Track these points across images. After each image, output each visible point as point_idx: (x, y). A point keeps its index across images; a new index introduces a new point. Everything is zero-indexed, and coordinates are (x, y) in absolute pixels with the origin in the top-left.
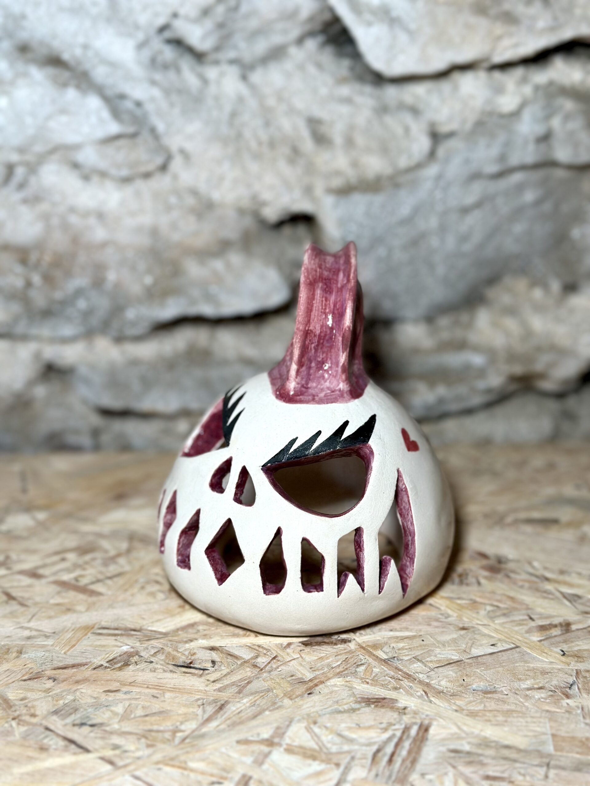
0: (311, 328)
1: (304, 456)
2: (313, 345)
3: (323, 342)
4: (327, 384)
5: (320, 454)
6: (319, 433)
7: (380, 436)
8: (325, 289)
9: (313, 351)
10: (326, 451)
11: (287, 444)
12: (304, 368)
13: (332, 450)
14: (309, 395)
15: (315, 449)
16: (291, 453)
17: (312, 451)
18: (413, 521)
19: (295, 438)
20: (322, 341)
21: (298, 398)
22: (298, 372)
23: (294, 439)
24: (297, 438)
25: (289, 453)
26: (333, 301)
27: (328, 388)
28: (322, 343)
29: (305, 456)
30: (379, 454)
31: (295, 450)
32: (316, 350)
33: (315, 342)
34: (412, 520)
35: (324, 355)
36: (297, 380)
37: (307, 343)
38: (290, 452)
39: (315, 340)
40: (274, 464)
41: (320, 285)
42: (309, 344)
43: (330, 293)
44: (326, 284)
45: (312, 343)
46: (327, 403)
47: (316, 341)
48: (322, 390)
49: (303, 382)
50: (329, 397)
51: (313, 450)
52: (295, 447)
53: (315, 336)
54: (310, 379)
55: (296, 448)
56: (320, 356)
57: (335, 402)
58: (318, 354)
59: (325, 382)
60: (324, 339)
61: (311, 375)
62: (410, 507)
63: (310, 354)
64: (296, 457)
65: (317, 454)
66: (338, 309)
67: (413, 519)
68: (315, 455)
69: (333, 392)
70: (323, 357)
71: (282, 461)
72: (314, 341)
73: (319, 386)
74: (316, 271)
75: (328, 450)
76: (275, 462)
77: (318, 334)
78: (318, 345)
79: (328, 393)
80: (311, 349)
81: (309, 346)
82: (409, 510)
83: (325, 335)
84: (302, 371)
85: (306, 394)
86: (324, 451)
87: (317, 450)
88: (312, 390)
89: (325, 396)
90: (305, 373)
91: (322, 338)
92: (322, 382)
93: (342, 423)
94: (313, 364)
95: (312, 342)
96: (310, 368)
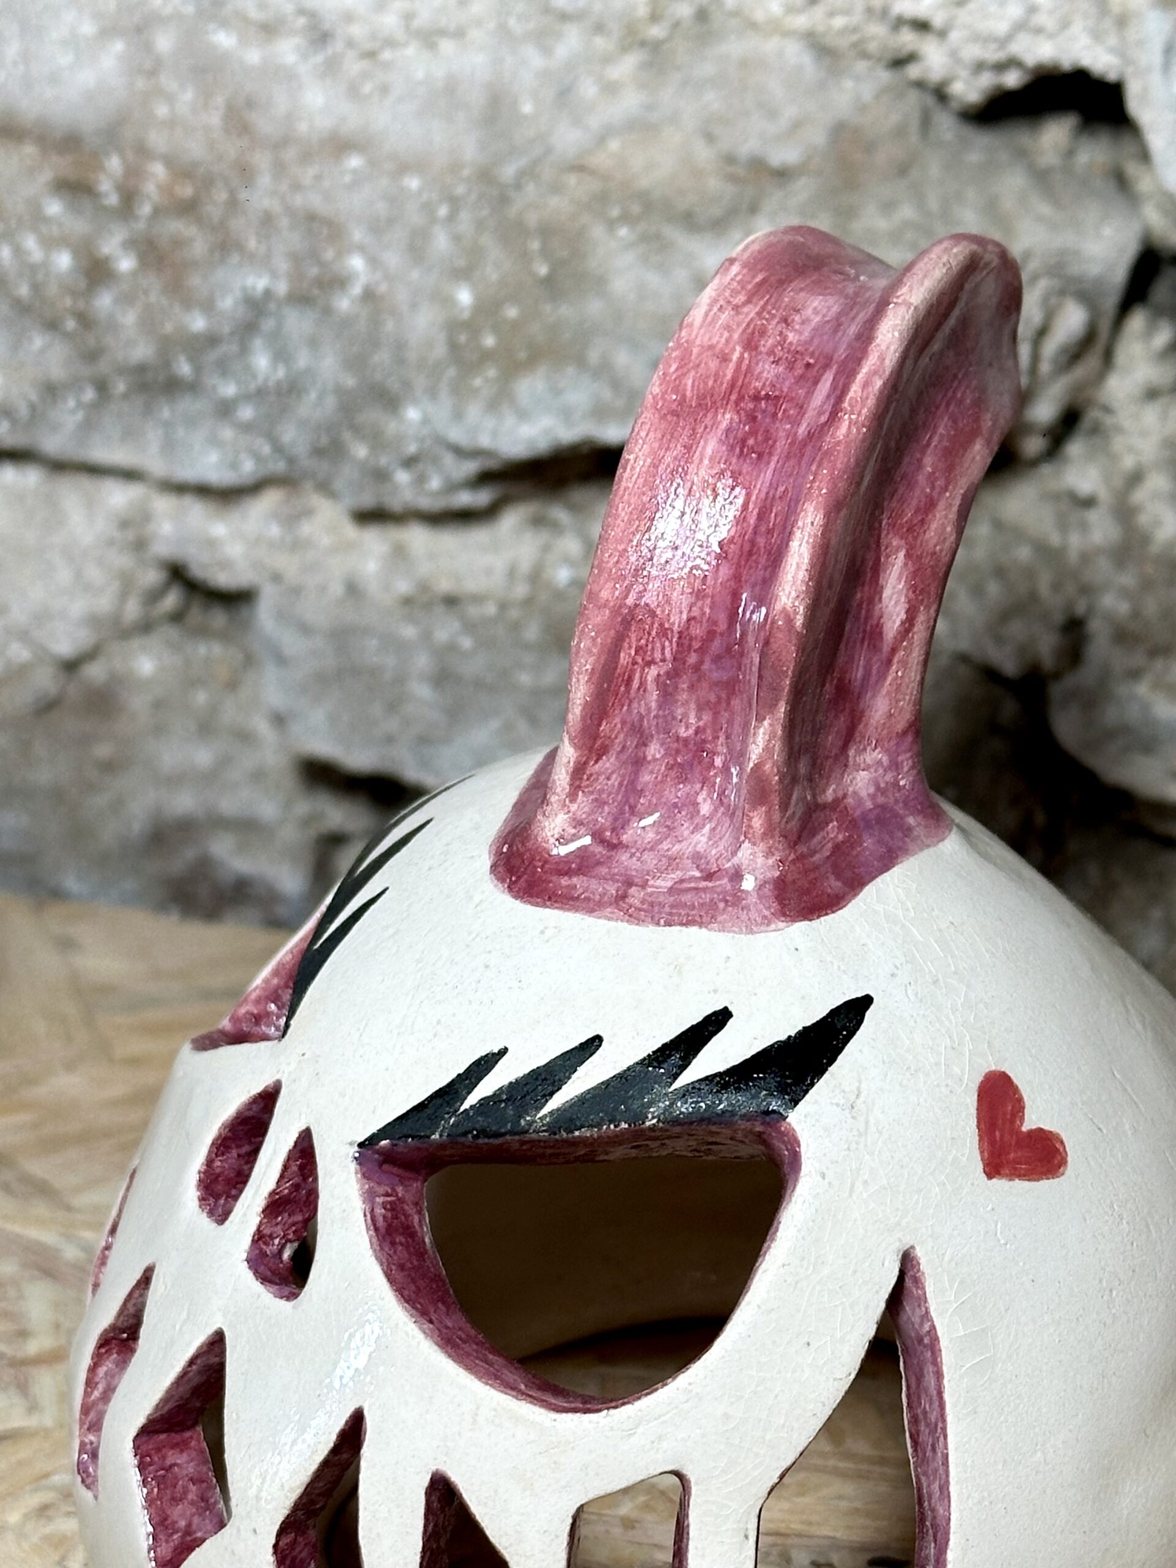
0: (650, 599)
1: (511, 1133)
2: (652, 672)
3: (701, 662)
4: (700, 840)
5: (577, 1133)
6: (593, 1044)
7: (853, 1098)
8: (743, 441)
9: (653, 695)
10: (599, 1125)
11: (461, 1071)
12: (608, 763)
13: (624, 1125)
14: (613, 878)
15: (558, 1109)
16: (466, 1110)
17: (545, 1116)
18: (947, 1482)
19: (496, 1051)
20: (692, 659)
21: (564, 881)
22: (578, 772)
23: (493, 1054)
24: (503, 1052)
25: (462, 1109)
26: (763, 495)
27: (697, 857)
28: (697, 668)
29: (516, 1134)
30: (823, 1176)
31: (484, 1102)
32: (667, 694)
33: (663, 660)
34: (944, 1477)
35: (707, 717)
36: (574, 807)
37: (624, 658)
38: (466, 1105)
39: (663, 648)
40: (401, 1143)
41: (726, 418)
42: (635, 663)
43: (760, 456)
44: (752, 418)
45: (649, 664)
46: (668, 924)
47: (668, 654)
48: (673, 862)
49: (602, 820)
50: (687, 898)
51: (551, 1113)
52: (486, 1087)
53: (664, 632)
54: (632, 809)
55: (489, 1093)
56: (685, 715)
57: (701, 925)
58: (679, 712)
59: (697, 829)
60: (702, 651)
61: (641, 793)
62: (944, 1421)
63: (639, 708)
64: (483, 1133)
65: (564, 1135)
66: (770, 532)
67: (947, 1476)
68: (555, 1134)
69: (709, 876)
70: (701, 723)
71: (429, 1137)
72: (658, 656)
73: (665, 845)
74: (725, 359)
75: (610, 1122)
76: (407, 1137)
77: (676, 628)
78: (674, 674)
79: (692, 879)
80: (643, 684)
81: (633, 672)
82: (939, 1430)
83: (711, 634)
84: (599, 774)
85: (603, 870)
86: (592, 1126)
87: (568, 1117)
88: (632, 855)
89: (671, 890)
90: (615, 780)
91: (696, 645)
92: (685, 829)
93: (696, 1018)
94: (654, 750)
95: (648, 658)
96: (639, 762)
